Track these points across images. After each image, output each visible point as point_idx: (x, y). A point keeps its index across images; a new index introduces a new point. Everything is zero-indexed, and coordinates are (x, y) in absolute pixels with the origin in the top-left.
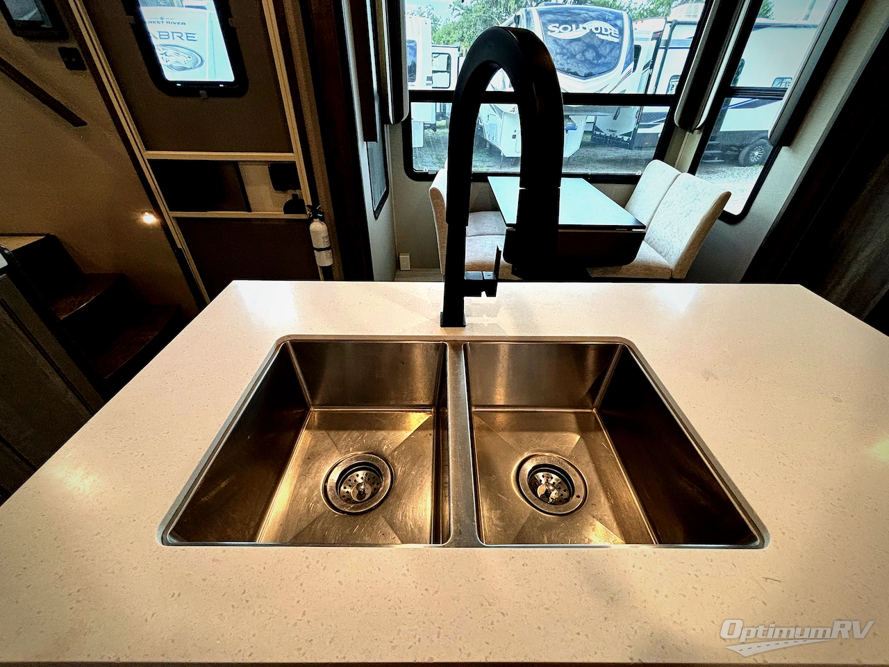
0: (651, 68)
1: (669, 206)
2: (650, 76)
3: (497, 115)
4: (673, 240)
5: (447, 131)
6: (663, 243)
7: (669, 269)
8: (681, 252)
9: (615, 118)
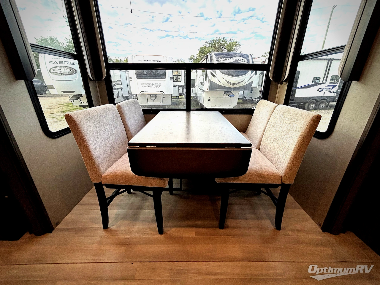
0: (263, 74)
1: (273, 127)
2: (263, 77)
3: (202, 92)
4: (279, 152)
5: (185, 99)
6: (273, 153)
7: (279, 176)
8: (287, 163)
9: (251, 92)
